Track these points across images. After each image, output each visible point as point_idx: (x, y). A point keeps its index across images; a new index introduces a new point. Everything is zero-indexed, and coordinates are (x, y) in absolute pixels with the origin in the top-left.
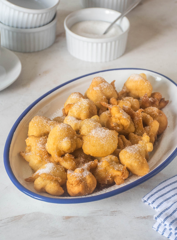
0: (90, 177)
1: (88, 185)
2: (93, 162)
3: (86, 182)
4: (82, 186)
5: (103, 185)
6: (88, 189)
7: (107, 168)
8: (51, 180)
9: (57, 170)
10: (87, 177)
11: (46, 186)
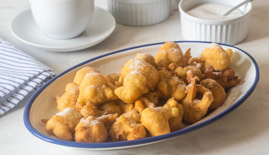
0: (97, 127)
1: (93, 134)
2: (112, 115)
3: (91, 130)
4: (85, 134)
5: (115, 139)
6: (92, 138)
7: (122, 123)
8: (62, 123)
9: (72, 115)
10: (94, 126)
11: (55, 127)
